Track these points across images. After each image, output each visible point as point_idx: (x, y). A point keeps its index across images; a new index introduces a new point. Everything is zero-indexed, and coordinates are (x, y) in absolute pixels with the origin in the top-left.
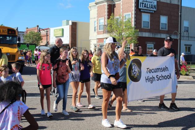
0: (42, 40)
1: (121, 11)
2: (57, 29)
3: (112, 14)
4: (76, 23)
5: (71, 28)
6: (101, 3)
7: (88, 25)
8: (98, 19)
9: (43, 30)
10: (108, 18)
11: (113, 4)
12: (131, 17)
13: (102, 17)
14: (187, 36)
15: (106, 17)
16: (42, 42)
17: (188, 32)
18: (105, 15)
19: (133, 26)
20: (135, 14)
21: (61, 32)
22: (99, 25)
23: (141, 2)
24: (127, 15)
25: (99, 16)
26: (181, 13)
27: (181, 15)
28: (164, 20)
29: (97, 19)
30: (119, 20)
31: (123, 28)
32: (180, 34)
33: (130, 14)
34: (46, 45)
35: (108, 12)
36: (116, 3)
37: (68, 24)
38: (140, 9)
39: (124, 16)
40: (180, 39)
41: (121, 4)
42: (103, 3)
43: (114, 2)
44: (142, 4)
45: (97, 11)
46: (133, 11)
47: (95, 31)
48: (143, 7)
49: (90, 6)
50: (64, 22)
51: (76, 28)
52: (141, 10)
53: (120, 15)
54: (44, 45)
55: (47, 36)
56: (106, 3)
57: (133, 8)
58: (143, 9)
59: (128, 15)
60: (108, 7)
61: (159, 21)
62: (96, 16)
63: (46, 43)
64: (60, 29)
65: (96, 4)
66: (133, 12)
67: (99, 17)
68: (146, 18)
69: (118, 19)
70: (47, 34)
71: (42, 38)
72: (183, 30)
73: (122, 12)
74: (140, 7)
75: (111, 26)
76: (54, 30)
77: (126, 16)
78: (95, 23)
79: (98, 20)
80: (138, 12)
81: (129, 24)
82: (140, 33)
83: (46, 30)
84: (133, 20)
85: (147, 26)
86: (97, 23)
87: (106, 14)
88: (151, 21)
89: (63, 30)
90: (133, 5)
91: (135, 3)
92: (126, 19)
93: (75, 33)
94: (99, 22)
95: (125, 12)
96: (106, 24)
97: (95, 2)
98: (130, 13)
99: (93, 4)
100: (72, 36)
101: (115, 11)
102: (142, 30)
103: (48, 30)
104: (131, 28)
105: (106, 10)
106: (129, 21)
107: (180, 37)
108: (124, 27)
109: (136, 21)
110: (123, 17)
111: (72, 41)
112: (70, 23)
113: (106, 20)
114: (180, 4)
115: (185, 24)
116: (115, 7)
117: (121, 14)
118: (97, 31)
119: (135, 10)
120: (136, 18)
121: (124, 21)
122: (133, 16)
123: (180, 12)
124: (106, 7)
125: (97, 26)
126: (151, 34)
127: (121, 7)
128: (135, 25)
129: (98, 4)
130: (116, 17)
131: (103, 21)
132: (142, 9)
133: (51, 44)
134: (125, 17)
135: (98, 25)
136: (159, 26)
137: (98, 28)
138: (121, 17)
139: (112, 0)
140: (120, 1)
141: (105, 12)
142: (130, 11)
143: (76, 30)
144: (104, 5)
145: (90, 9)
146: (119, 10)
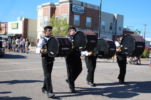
0: (2, 30)
1: (60, 12)
2: (13, 23)
3: (54, 14)
4: (27, 19)
5: (23, 23)
6: (46, 6)
7: (36, 21)
9: (3, 23)
10: (51, 17)
11: (55, 7)
12: (66, 17)
13: (46, 16)
14: (104, 31)
15: (49, 16)
16: (2, 32)
17: (104, 28)
18: (49, 15)
20: (70, 15)
21: (16, 25)
22: (44, 21)
23: (74, 7)
24: (64, 15)
25: (44, 15)
26: (100, 16)
27: (100, 17)
28: (89, 20)
29: (43, 17)
30: (58, 19)
31: (61, 24)
32: (100, 30)
34: (5, 34)
35: (51, 13)
36: (56, 7)
37: (21, 20)
38: (73, 12)
39: (62, 16)
40: (100, 33)
41: (60, 7)
42: (48, 6)
43: (55, 6)
44: (74, 9)
45: (43, 11)
46: (68, 12)
48: (75, 10)
49: (38, 7)
50: (19, 18)
51: (27, 23)
52: (74, 13)
53: (59, 15)
54: (3, 34)
55: (6, 27)
56: (49, 7)
57: (69, 11)
60: (51, 9)
61: (85, 21)
63: (5, 33)
64: (15, 24)
65: (43, 6)
66: (68, 14)
67: (44, 16)
68: (77, 18)
70: (6, 26)
71: (2, 29)
72: (101, 28)
73: (60, 13)
74: (73, 10)
75: (53, 23)
76: (11, 24)
77: (63, 16)
78: (41, 20)
79: (43, 18)
80: (72, 14)
81: (65, 22)
83: (5, 24)
84: (68, 19)
85: (78, 24)
86: (43, 20)
87: (49, 14)
88: (80, 20)
89: (18, 24)
90: (69, 9)
91: (70, 7)
92: (63, 18)
93: (27, 26)
94: (44, 19)
95: (63, 14)
96: (49, 21)
97: (41, 5)
98: (66, 14)
99: (40, 6)
100: (24, 28)
101: (55, 12)
102: (74, 26)
103: (6, 24)
104: (67, 24)
105: (49, 11)
106: (65, 20)
107: (100, 32)
108: (62, 24)
109: (70, 20)
110: (61, 17)
111: (24, 32)
112: (23, 19)
113: (49, 18)
114: (100, 10)
115: (103, 23)
116: (56, 9)
117: (60, 15)
118: (42, 25)
119: (70, 13)
120: (70, 18)
121: (62, 19)
122: (68, 16)
123: (100, 15)
124: (50, 9)
125: (43, 22)
126: (80, 29)
127: (60, 10)
128: (69, 23)
129: (44, 7)
130: (56, 16)
131: (47, 19)
132: (74, 12)
133: (8, 33)
134: (63, 17)
136: (86, 24)
137: (43, 23)
138: (60, 17)
139: (54, 5)
140: (59, 5)
141: (49, 13)
142: (66, 13)
143: (27, 24)
144: (48, 8)
145: (38, 10)
146: (59, 12)
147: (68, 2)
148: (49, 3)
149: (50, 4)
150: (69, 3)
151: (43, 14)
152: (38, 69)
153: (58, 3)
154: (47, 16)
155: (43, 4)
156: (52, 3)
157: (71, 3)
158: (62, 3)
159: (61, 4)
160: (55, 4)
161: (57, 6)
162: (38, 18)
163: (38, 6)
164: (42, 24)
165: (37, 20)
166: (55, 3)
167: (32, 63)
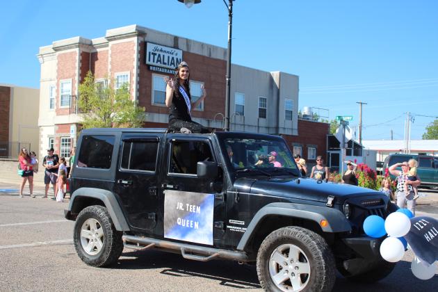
1: (110, 67)
3: (90, 73)
4: (8, 89)
6: (65, 49)
7: (35, 94)
8: (58, 81)
10: (81, 82)
11: (93, 51)
12: (129, 81)
13: (67, 78)
14: (242, 123)
15: (77, 78)
17: (242, 114)
18: (75, 75)
19: (134, 100)
20: (140, 75)
22: (61, 94)
23: (152, 51)
24: (121, 76)
25: (61, 75)
26: (229, 78)
27: (229, 82)
28: (197, 89)
29: (56, 81)
30: (105, 86)
31: (111, 104)
32: (228, 119)
33: (127, 76)
35: (81, 68)
36: (98, 50)
38: (149, 66)
39: (116, 77)
40: (228, 130)
41: (110, 52)
42: (71, 48)
43: (94, 48)
44: (152, 56)
45: (58, 64)
46: (134, 68)
47: (51, 107)
48: (154, 62)
49: (41, 53)
51: (9, 101)
52: (151, 68)
53: (106, 76)
56: (77, 50)
57: (135, 64)
58: (156, 66)
59: (124, 76)
60: (81, 57)
62: (54, 75)
65: (56, 49)
66: (135, 71)
67: (61, 78)
69: (102, 83)
72: (233, 111)
73: (111, 70)
74: (149, 60)
75: (86, 99)
77: (120, 79)
78: (52, 90)
79: (58, 85)
80: (145, 71)
81: (124, 96)
82: (147, 115)
84: (134, 86)
85: (163, 102)
86: (57, 91)
87: (77, 71)
90: (135, 56)
91: (139, 52)
92: (119, 85)
93: (6, 110)
94: (60, 88)
95: (118, 70)
96: (76, 93)
97: (52, 46)
98: (128, 73)
99: (47, 49)
101: (96, 67)
102: (151, 109)
104: (131, 104)
105: (77, 65)
106: (125, 89)
107: (228, 126)
108: (115, 102)
109: (139, 90)
110: (112, 80)
113: (76, 85)
114: (228, 60)
115: (238, 99)
116: (97, 59)
117: (109, 74)
118: (55, 107)
119: (139, 67)
120: (139, 83)
121: (116, 88)
122: (134, 79)
123: (227, 76)
124: (77, 58)
125: (57, 97)
127: (110, 59)
128: (138, 98)
129: (60, 50)
130: (98, 80)
131: (70, 86)
132: (153, 66)
134: (118, 79)
135: (58, 94)
137: (58, 101)
138: (109, 81)
139: (91, 45)
140: (107, 46)
141: (75, 68)
142: (128, 69)
143: (9, 104)
144: (71, 53)
145: (41, 60)
146: (105, 65)
147: (134, 36)
148: (76, 40)
149: (78, 41)
150: (135, 39)
151: (58, 71)
152: (33, 244)
153: (102, 40)
154: (70, 80)
155: (59, 43)
156: (86, 40)
157: (142, 39)
158: (115, 39)
159: (111, 43)
160: (95, 41)
161: (100, 47)
162: (42, 84)
163: (41, 48)
164: (55, 101)
165: (39, 91)
166: (93, 40)
167: (18, 227)
